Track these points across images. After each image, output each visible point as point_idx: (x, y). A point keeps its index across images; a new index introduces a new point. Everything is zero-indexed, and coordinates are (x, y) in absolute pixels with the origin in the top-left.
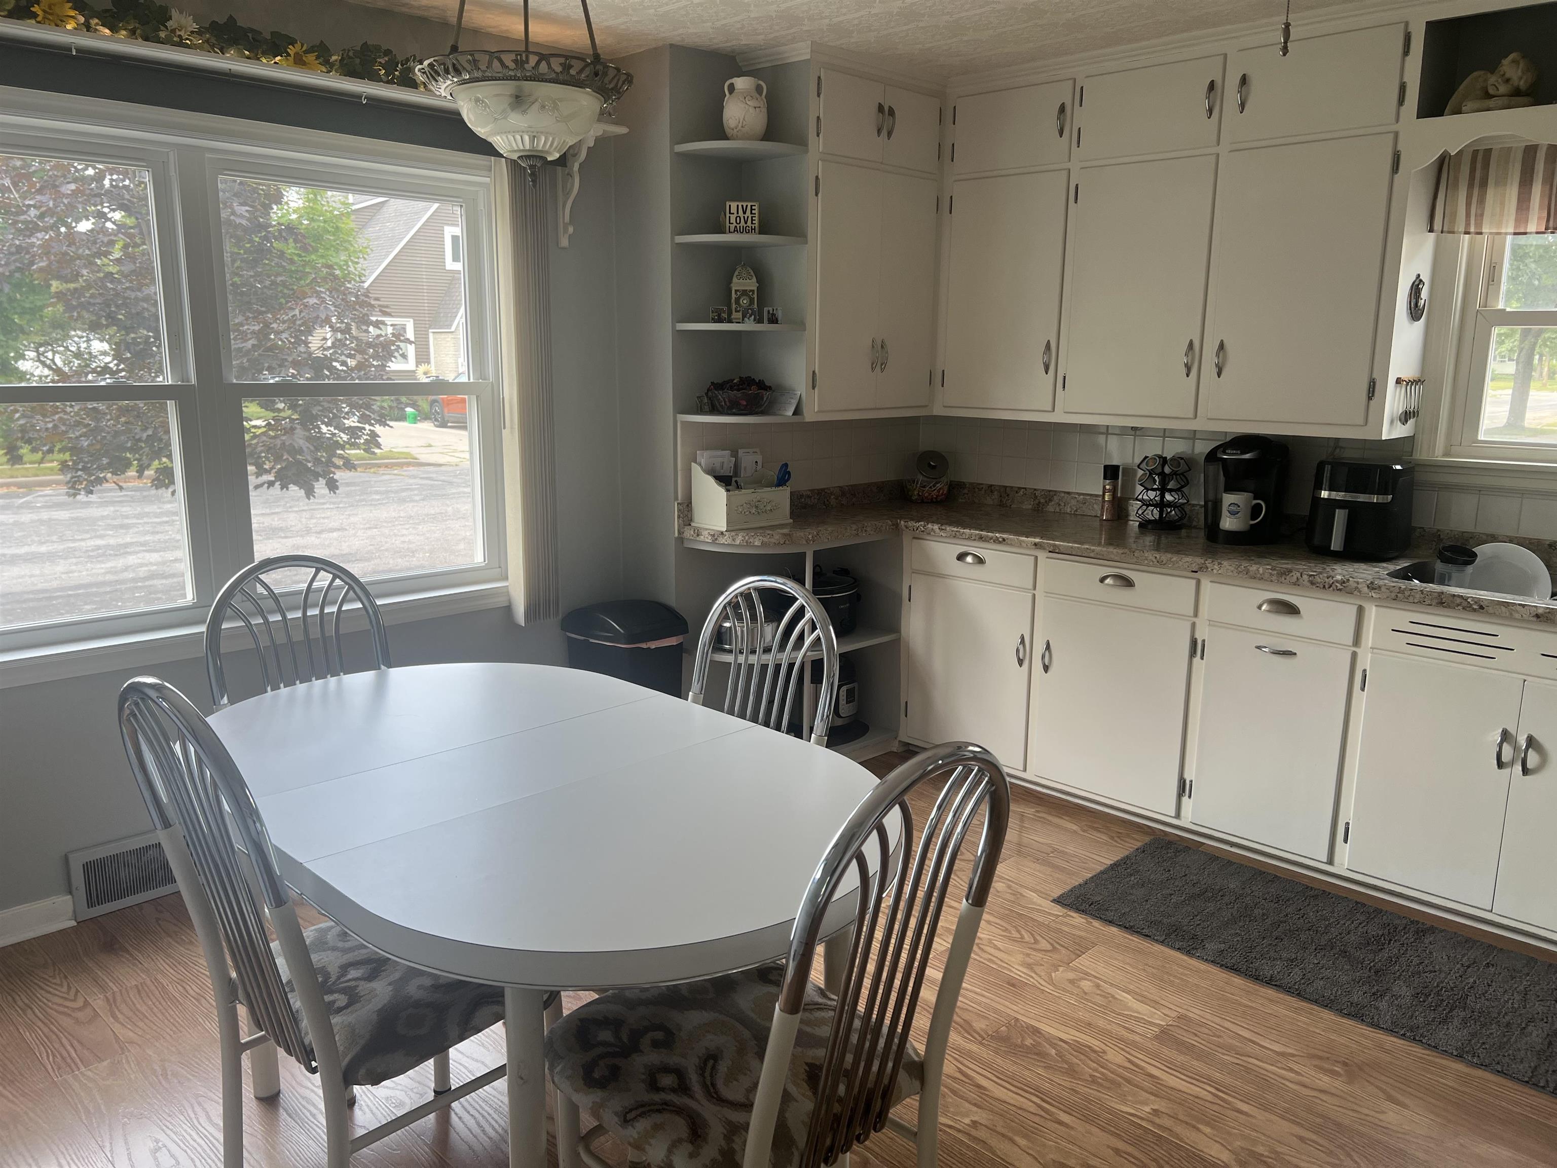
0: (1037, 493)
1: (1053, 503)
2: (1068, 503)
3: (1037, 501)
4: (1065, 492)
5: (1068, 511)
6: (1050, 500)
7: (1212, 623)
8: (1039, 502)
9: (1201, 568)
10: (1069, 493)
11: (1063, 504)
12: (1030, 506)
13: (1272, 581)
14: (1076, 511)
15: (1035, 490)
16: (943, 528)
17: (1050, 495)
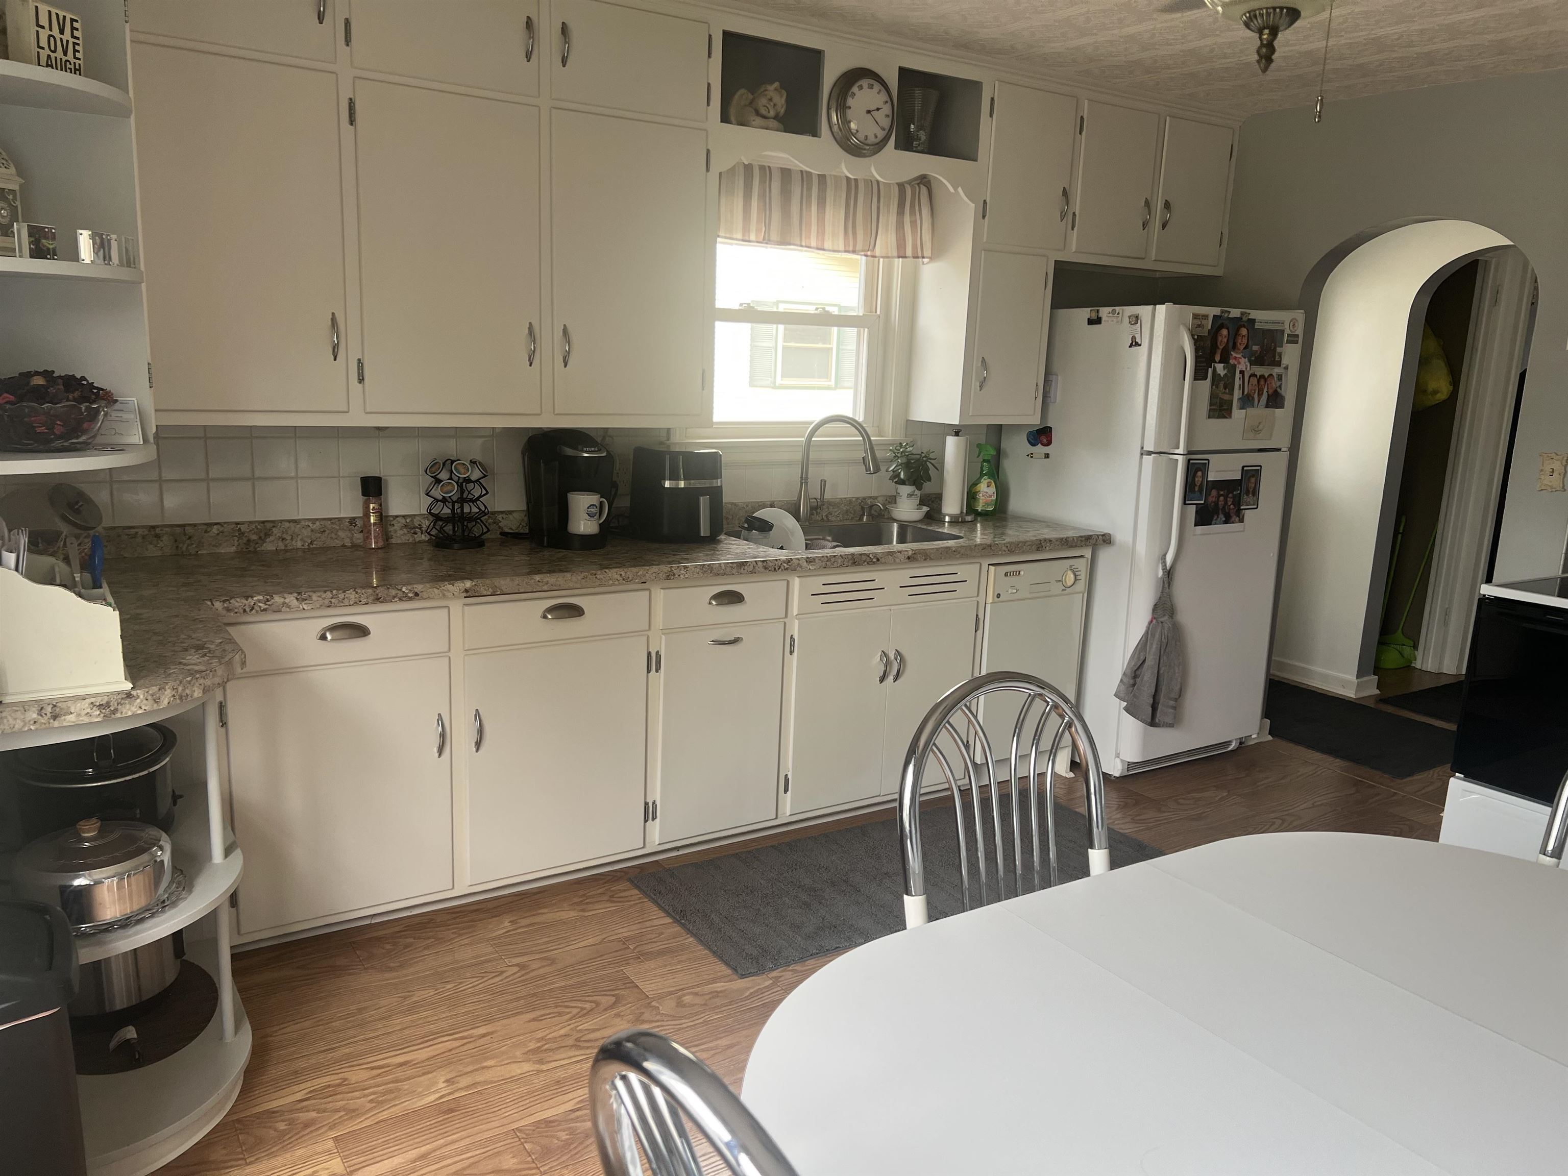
0: (243, 528)
1: (272, 538)
2: (298, 535)
3: (245, 539)
4: (289, 521)
5: (299, 544)
6: (267, 535)
7: (666, 631)
8: (249, 541)
9: (668, 576)
10: (295, 521)
11: (289, 538)
12: (234, 548)
13: (733, 574)
14: (311, 543)
15: (237, 524)
16: (304, 596)
17: (266, 528)
